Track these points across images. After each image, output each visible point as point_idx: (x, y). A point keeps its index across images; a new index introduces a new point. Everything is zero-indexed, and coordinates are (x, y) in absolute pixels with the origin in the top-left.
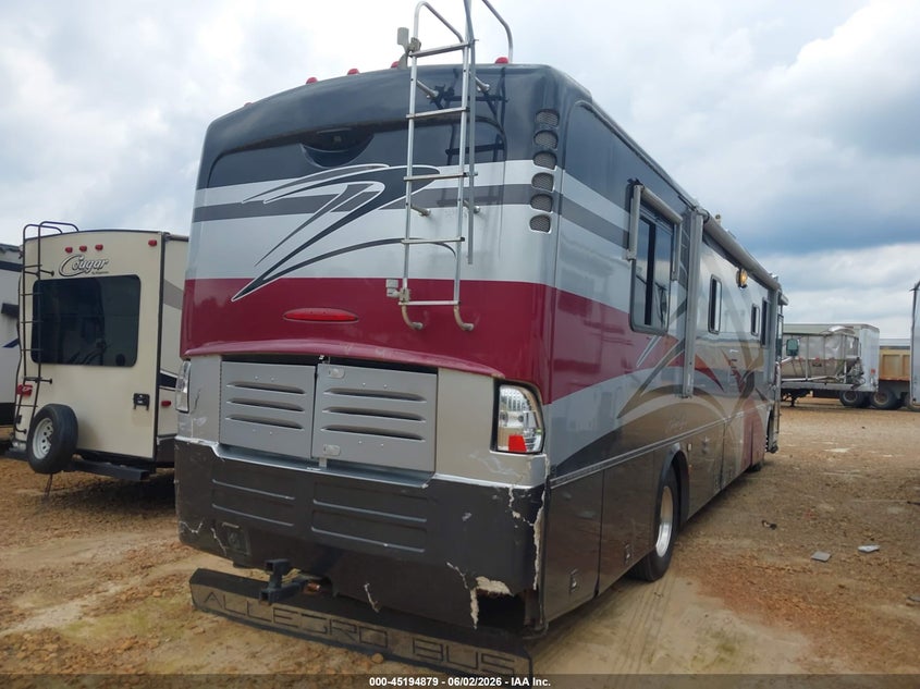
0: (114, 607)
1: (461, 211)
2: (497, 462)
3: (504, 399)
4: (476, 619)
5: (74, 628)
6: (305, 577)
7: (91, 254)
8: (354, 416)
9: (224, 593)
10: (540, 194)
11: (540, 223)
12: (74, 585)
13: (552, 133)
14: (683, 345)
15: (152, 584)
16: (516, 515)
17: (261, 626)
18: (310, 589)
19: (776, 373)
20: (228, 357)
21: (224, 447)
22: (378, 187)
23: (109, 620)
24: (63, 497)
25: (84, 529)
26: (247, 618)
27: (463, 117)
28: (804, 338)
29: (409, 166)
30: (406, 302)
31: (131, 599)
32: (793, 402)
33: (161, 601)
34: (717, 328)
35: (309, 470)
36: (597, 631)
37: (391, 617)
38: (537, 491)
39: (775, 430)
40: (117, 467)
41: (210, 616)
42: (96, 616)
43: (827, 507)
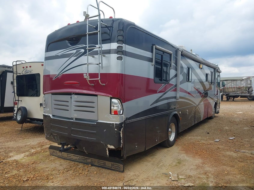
0: (32, 155)
1: (99, 56)
2: (112, 117)
3: (113, 102)
4: (108, 155)
5: (21, 159)
6: (71, 146)
7: (29, 69)
8: (80, 107)
9: (57, 151)
10: (119, 51)
11: (119, 58)
12: (24, 150)
13: (122, 35)
14: (176, 86)
15: (42, 150)
16: (116, 130)
17: (65, 159)
18: (72, 149)
19: (218, 91)
20: (53, 94)
21: (53, 116)
22: (83, 51)
23: (30, 158)
24: (27, 130)
25: (30, 137)
26: (62, 157)
27: (99, 33)
28: (235, 81)
29: (87, 46)
30: (88, 79)
31: (36, 153)
32: (233, 99)
33: (43, 153)
34: (190, 80)
35: (71, 121)
36: (148, 159)
37: (90, 155)
38: (121, 124)
39: (218, 107)
40: (37, 122)
41: (54, 157)
42: (27, 157)
43: (227, 128)
